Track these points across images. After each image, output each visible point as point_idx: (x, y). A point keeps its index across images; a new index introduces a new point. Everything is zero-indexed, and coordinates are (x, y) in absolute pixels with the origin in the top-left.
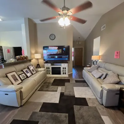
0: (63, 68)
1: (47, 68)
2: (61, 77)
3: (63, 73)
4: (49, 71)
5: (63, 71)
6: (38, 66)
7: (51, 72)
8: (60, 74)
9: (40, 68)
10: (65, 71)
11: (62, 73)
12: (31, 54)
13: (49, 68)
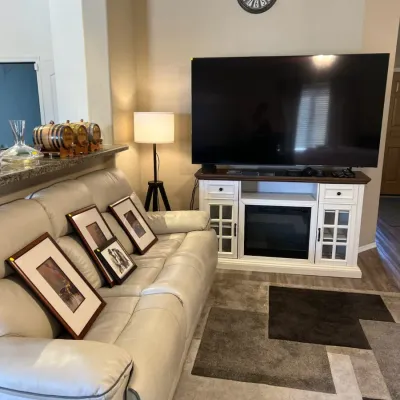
0: (329, 217)
1: (214, 211)
2: (316, 278)
3: (327, 252)
4: (227, 232)
5: (329, 232)
6: (155, 195)
7: (238, 241)
8: (302, 254)
9: (168, 208)
10: (343, 233)
11: (315, 246)
12: (115, 110)
13: (228, 212)
